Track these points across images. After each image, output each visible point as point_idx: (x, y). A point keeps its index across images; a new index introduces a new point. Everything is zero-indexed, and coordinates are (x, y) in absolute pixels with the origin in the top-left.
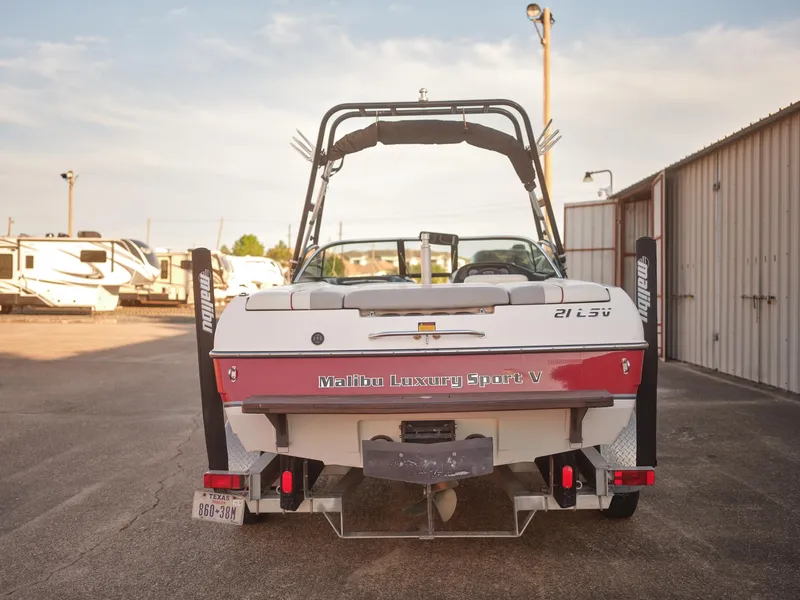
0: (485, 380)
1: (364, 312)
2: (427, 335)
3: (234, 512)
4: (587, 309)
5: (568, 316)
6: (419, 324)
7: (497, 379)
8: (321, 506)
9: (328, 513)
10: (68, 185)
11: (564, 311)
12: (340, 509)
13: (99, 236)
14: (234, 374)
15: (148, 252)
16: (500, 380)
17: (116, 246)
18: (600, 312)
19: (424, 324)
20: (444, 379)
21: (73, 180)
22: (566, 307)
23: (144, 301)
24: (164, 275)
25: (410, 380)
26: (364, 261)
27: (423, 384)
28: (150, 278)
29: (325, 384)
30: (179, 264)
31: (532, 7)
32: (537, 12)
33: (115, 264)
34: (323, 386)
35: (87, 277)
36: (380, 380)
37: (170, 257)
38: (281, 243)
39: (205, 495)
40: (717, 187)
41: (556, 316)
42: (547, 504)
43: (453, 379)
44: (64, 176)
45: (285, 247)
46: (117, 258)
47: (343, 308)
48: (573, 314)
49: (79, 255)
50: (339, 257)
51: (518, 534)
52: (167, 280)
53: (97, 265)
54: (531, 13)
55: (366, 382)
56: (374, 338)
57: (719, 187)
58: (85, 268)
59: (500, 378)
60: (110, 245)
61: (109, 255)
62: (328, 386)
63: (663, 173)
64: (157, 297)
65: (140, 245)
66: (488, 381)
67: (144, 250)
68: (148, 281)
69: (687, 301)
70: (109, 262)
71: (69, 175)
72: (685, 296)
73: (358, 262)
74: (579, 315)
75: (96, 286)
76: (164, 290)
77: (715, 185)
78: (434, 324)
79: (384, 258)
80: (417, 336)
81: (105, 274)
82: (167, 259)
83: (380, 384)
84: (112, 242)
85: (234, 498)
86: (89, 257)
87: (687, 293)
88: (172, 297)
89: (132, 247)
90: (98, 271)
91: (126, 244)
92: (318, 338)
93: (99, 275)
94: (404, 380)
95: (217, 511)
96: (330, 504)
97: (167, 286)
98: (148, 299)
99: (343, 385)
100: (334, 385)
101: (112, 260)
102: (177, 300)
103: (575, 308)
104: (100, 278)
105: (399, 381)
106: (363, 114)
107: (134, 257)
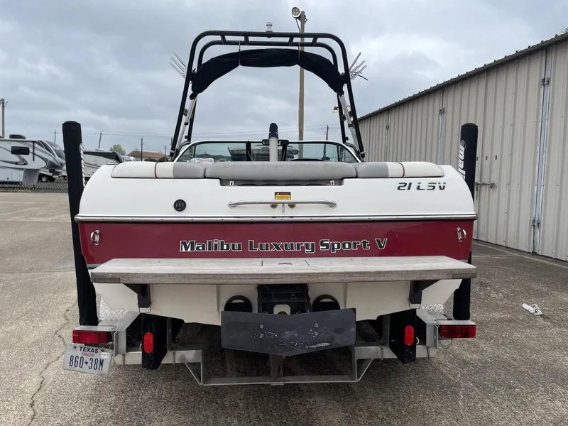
0: (336, 246)
1: (224, 182)
2: (283, 203)
3: (101, 364)
4: (425, 183)
5: (409, 189)
6: (276, 193)
7: (347, 246)
8: (183, 358)
9: (189, 364)
11: (406, 184)
12: (200, 360)
13: (25, 138)
14: (97, 238)
16: (350, 247)
17: (36, 145)
18: (437, 186)
19: (280, 193)
20: (298, 245)
22: (407, 181)
25: (267, 245)
27: (279, 249)
29: (186, 248)
32: (297, 12)
33: (35, 156)
34: (184, 250)
35: (16, 163)
36: (239, 245)
39: (75, 347)
41: (399, 188)
42: (382, 354)
43: (307, 245)
46: (36, 152)
47: (205, 177)
48: (414, 187)
49: (10, 150)
51: (357, 380)
53: (24, 156)
55: (225, 247)
56: (233, 205)
58: (15, 158)
59: (350, 245)
60: (32, 144)
61: (31, 150)
62: (189, 250)
65: (52, 144)
66: (339, 247)
70: (31, 155)
74: (418, 188)
78: (289, 193)
80: (274, 206)
81: (28, 162)
83: (239, 249)
84: (34, 142)
85: (103, 351)
86: (16, 151)
89: (47, 145)
90: (24, 160)
91: (42, 144)
92: (180, 205)
94: (261, 245)
95: (86, 363)
96: (190, 355)
99: (203, 249)
100: (195, 250)
101: (34, 154)
103: (415, 182)
104: (25, 164)
105: (256, 246)
106: (224, 42)
107: (48, 152)
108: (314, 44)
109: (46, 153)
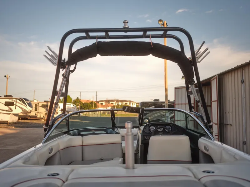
10: (6, 79)
13: (12, 97)
15: (29, 102)
17: (17, 101)
21: (8, 78)
23: (29, 118)
24: (36, 109)
26: (104, 103)
28: (29, 111)
30: (41, 106)
31: (160, 20)
32: (162, 22)
33: (17, 107)
35: (7, 111)
37: (38, 103)
38: (78, 98)
40: (243, 82)
44: (5, 76)
45: (79, 99)
46: (17, 104)
49: (4, 103)
50: (96, 102)
52: (37, 111)
53: (11, 107)
54: (160, 22)
57: (244, 82)
58: (6, 108)
60: (15, 100)
61: (15, 103)
63: (217, 76)
64: (33, 116)
65: (26, 100)
67: (27, 102)
68: (28, 112)
69: (229, 126)
70: (15, 106)
71: (7, 76)
72: (228, 124)
73: (102, 104)
75: (10, 114)
76: (36, 114)
77: (242, 81)
79: (110, 103)
81: (13, 110)
82: (37, 104)
84: (16, 99)
86: (7, 104)
87: (229, 123)
88: (38, 117)
89: (23, 100)
90: (11, 109)
91: (21, 99)
93: (11, 110)
97: (37, 113)
98: (30, 118)
101: (16, 105)
102: (40, 118)
104: (11, 111)
106: (88, 37)
107: (23, 104)
108: (164, 36)
109: (22, 105)
